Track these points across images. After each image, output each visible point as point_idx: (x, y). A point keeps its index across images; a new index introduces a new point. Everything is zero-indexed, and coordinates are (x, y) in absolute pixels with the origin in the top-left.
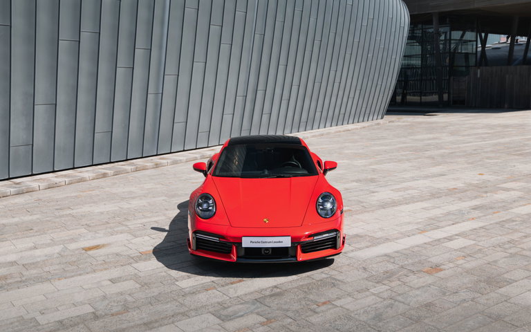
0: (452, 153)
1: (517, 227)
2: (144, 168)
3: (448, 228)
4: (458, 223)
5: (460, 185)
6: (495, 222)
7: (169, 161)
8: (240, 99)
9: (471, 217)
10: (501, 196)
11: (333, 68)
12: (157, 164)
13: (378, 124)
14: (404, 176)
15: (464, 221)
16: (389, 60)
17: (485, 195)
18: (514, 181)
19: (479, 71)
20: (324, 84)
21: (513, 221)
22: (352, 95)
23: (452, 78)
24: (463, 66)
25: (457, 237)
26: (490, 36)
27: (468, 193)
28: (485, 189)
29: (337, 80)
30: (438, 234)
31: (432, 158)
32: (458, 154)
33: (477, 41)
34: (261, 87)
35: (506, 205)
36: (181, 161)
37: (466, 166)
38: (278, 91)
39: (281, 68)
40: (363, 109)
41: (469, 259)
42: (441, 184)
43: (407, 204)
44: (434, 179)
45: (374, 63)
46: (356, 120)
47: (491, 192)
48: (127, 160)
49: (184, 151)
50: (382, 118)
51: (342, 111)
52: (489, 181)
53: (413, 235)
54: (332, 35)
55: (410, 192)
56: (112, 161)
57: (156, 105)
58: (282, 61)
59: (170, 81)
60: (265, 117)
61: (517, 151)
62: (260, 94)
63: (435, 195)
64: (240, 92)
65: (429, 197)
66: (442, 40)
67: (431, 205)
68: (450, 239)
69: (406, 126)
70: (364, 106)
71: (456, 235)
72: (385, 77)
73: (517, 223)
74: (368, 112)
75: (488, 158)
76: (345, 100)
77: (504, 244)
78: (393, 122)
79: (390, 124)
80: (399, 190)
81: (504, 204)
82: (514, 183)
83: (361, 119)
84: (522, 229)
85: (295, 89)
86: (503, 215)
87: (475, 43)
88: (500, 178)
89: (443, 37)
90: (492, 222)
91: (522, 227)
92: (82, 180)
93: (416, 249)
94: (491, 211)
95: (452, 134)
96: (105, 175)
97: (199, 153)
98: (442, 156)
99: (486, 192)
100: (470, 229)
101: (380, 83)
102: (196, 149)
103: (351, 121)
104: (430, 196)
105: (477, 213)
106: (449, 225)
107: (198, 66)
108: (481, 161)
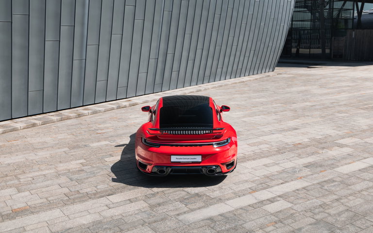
0: (312, 106)
1: (333, 189)
2: (69, 118)
3: (276, 188)
4: (286, 182)
5: (305, 140)
6: (317, 182)
7: (90, 111)
8: (152, 61)
9: (300, 175)
10: (335, 152)
11: (231, 35)
12: (79, 115)
13: (268, 76)
14: (265, 130)
15: (292, 180)
16: (278, 27)
17: (321, 151)
18: (352, 136)
19: (354, 33)
20: (224, 47)
21: (334, 181)
22: (247, 54)
23: (333, 38)
24: (343, 29)
25: (279, 199)
26: (366, 4)
27: (308, 150)
28: (322, 146)
29: (235, 44)
30: (265, 195)
31: (295, 111)
32: (317, 107)
33: (353, 9)
34: (170, 51)
35: (334, 163)
36: (100, 111)
37: (319, 119)
38: (185, 54)
39: (187, 36)
40: (257, 65)
41: (279, 224)
42: (291, 138)
43: (254, 159)
44: (287, 133)
45: (266, 30)
46: (251, 73)
47: (328, 148)
48: (57, 111)
49: (106, 102)
50: (273, 71)
51: (240, 67)
52: (330, 136)
53: (244, 195)
54: (230, 10)
55: (262, 146)
56: (44, 112)
57: (81, 68)
58: (188, 31)
59: (91, 50)
60: (174, 74)
61: (366, 104)
62: (169, 57)
63: (280, 151)
64: (153, 56)
65: (275, 153)
66: (327, 9)
67: (272, 161)
68: (271, 201)
69: (290, 78)
70: (258, 62)
71: (279, 196)
72: (275, 40)
73: (336, 183)
74: (261, 66)
75: (339, 112)
76: (242, 58)
77: (315, 208)
78: (281, 74)
79: (278, 76)
80: (254, 144)
81: (332, 162)
82: (350, 138)
83: (256, 72)
84: (337, 191)
85: (199, 52)
86: (328, 175)
87: (352, 11)
88: (340, 133)
89: (328, 7)
90: (315, 182)
91: (338, 189)
92: (15, 130)
93: (239, 212)
94: (319, 169)
95: (321, 86)
96: (34, 125)
97: (118, 103)
98: (304, 109)
99: (323, 148)
100: (294, 189)
101: (271, 45)
102: (116, 100)
103: (247, 74)
104: (277, 151)
105: (307, 171)
106: (278, 185)
107: (116, 37)
108: (332, 114)
